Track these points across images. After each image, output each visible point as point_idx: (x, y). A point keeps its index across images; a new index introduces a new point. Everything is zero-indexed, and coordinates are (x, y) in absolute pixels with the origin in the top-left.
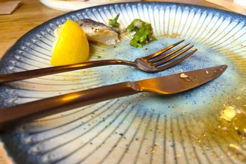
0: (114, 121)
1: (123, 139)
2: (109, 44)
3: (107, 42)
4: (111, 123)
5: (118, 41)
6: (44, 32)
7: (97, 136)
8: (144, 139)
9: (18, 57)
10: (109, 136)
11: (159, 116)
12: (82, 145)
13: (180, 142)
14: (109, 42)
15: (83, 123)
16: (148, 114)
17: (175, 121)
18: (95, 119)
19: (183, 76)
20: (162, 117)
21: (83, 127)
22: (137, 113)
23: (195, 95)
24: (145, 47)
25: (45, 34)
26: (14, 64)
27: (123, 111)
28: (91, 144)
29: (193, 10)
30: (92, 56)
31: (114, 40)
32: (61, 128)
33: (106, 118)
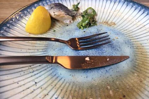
0: (38, 74)
1: (35, 86)
2: (65, 22)
3: (64, 21)
4: (35, 75)
5: (72, 21)
6: (30, 9)
7: (23, 80)
8: (45, 89)
9: (8, 25)
10: (29, 82)
11: (62, 79)
12: (13, 83)
13: (62, 98)
14: (66, 22)
15: (22, 71)
16: (57, 75)
17: (68, 84)
18: (29, 70)
19: (87, 59)
20: (63, 80)
21: (21, 73)
22: (51, 73)
23: (90, 72)
24: (85, 30)
25: (30, 11)
26: (5, 29)
27: (45, 70)
28: (18, 83)
29: (135, 7)
30: (51, 29)
31: (69, 21)
32: (9, 71)
33: (35, 71)
